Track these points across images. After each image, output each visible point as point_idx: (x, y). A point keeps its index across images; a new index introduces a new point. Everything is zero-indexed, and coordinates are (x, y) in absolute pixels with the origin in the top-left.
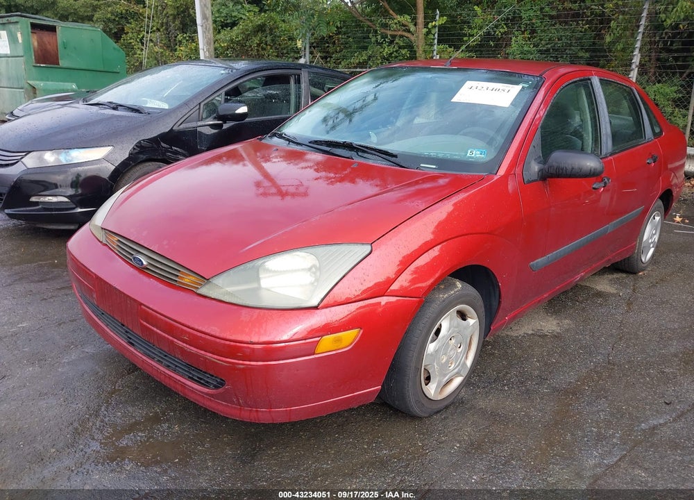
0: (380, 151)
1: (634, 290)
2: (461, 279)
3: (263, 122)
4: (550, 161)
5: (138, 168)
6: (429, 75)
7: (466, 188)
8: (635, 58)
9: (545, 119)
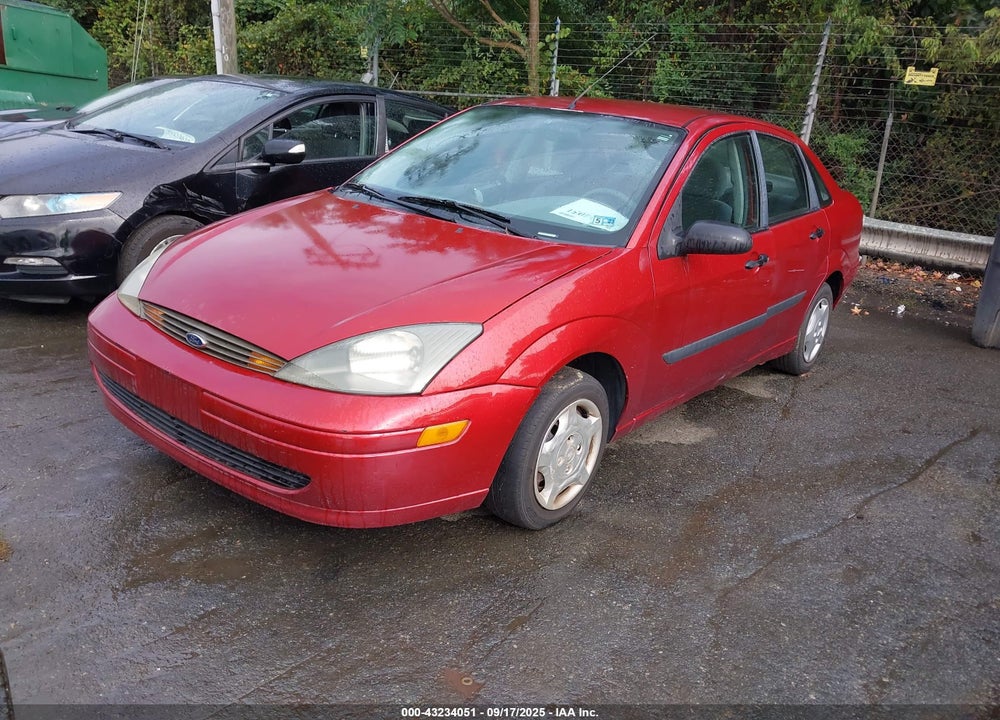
0: (489, 214)
1: (793, 395)
2: (583, 370)
3: (324, 165)
4: (690, 233)
5: (155, 223)
6: (548, 121)
7: (590, 264)
8: (812, 99)
9: (690, 182)
